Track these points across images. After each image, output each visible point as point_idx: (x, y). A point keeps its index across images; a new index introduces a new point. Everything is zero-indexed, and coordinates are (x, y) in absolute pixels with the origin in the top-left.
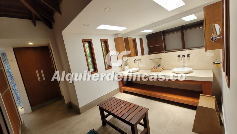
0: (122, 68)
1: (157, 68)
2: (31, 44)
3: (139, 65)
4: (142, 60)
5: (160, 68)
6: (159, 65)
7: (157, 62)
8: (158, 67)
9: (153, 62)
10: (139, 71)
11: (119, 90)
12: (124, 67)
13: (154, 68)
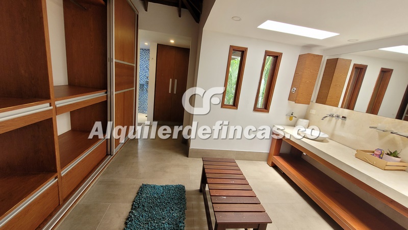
0: (291, 119)
1: (380, 156)
2: (172, 41)
3: (334, 130)
4: (347, 121)
5: (393, 161)
6: (395, 152)
7: (393, 142)
8: (385, 156)
9: (381, 137)
10: (328, 142)
11: (265, 157)
12: (298, 120)
13: (373, 152)
